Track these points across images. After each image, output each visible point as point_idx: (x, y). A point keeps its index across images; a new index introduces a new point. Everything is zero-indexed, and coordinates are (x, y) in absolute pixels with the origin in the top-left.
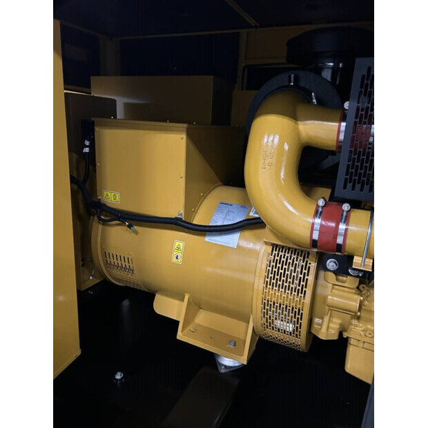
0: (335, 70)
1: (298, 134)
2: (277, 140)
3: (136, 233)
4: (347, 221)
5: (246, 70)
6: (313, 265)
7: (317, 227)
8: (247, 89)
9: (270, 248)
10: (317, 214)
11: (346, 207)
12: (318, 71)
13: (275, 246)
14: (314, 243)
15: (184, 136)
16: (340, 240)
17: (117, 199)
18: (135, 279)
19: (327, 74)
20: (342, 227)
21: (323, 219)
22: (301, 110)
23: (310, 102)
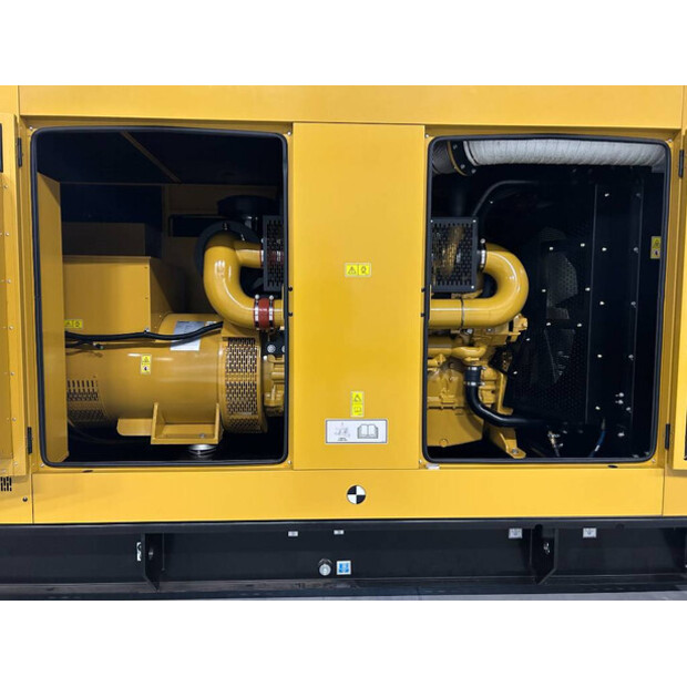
0: (253, 221)
1: (237, 258)
2: (224, 264)
3: (100, 356)
4: (272, 306)
5: (172, 221)
6: (258, 349)
7: (257, 313)
8: (174, 236)
9: (226, 344)
10: (256, 304)
11: (271, 297)
12: (243, 222)
13: (230, 340)
14: (257, 324)
15: (148, 266)
16: (271, 318)
17: (81, 326)
18: (100, 403)
19: (249, 224)
20: (271, 310)
21: (260, 307)
22: (237, 244)
23: (240, 239)
